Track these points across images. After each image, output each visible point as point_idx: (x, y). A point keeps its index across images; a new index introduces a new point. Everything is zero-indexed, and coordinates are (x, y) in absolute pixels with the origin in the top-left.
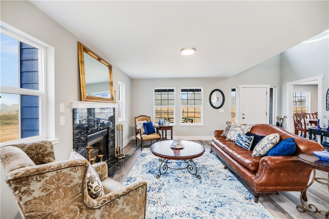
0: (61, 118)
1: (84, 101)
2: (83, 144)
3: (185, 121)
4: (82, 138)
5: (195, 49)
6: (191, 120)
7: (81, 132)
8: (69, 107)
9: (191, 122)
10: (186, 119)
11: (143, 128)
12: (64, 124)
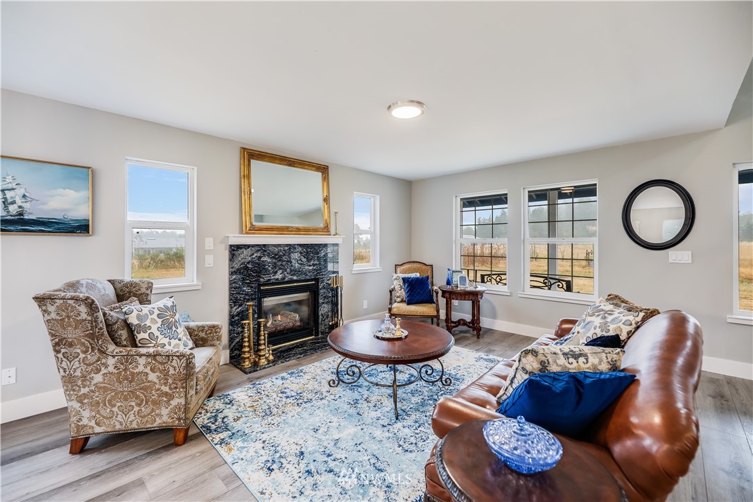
0: (207, 257)
1: (247, 233)
2: (247, 297)
3: (545, 283)
4: (245, 288)
5: (419, 103)
6: (564, 283)
7: (244, 280)
8: (221, 242)
9: (565, 287)
10: (546, 278)
11: (401, 288)
12: (212, 265)
